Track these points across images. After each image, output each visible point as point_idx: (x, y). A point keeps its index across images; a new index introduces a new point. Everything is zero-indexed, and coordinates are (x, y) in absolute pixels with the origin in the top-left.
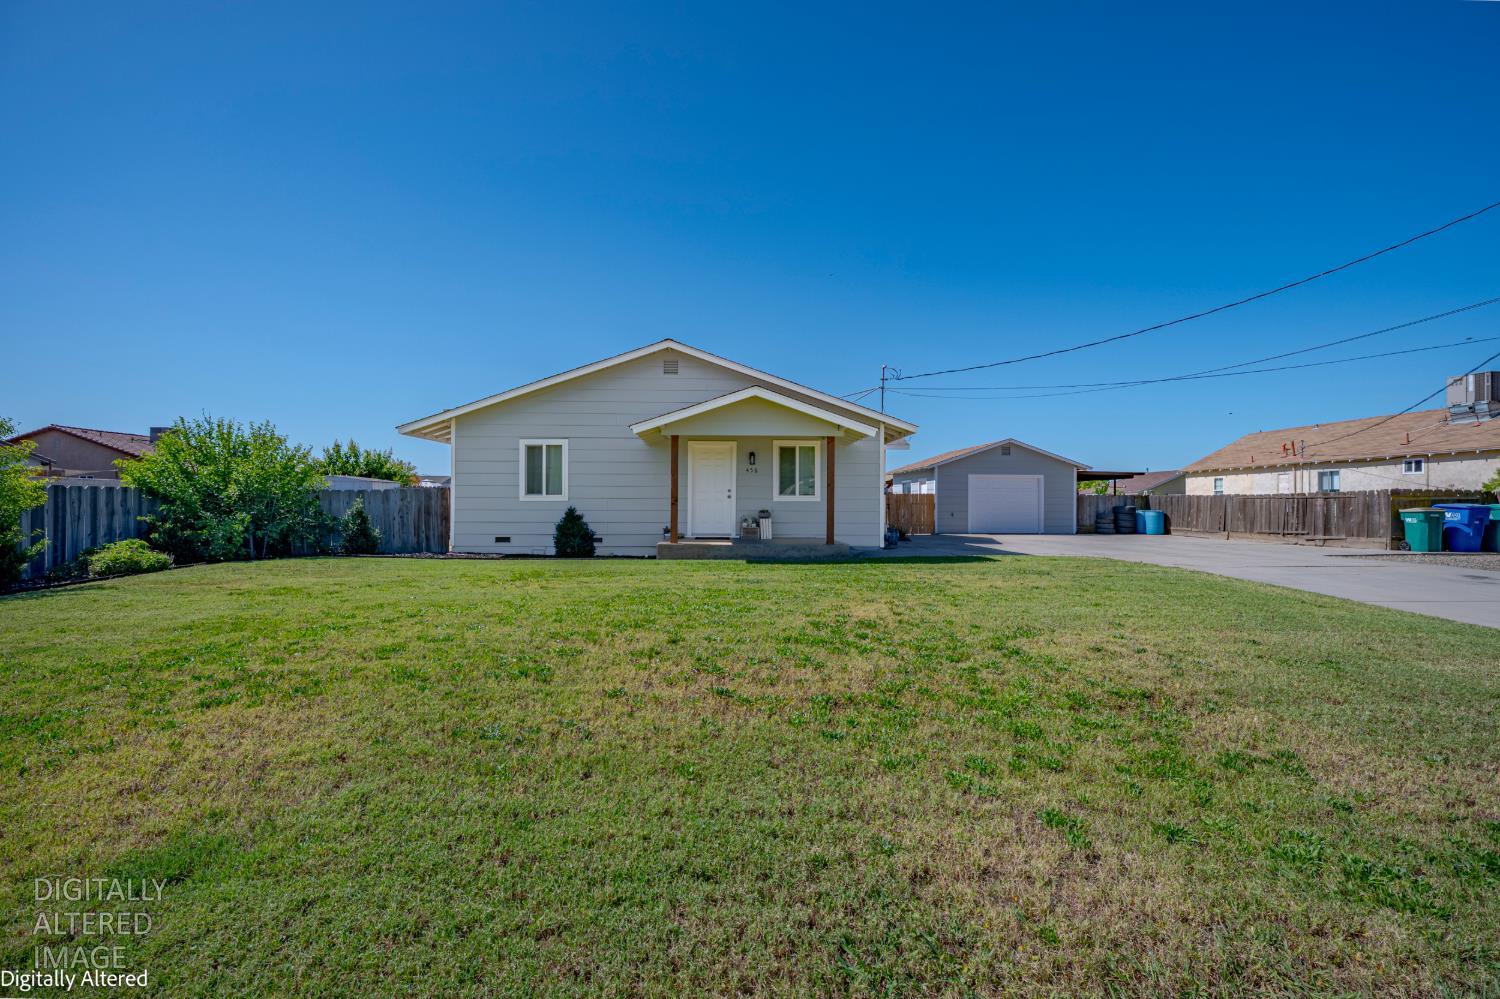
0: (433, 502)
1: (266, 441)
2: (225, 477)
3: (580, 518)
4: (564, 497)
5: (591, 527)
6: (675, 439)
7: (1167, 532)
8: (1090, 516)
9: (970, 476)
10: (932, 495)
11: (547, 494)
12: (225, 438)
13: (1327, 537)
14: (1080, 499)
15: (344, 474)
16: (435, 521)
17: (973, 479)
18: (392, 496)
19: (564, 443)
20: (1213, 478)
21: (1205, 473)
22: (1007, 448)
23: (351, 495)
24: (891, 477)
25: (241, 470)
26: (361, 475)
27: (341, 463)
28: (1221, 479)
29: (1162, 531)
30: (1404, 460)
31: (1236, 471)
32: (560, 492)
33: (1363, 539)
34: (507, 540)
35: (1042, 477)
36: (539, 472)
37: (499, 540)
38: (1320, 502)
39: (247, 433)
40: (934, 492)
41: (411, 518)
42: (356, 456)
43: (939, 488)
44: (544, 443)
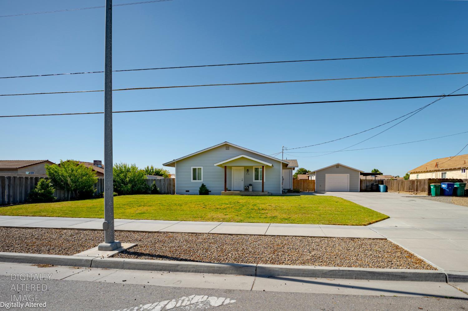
0: (171, 182)
1: (134, 168)
2: (125, 176)
3: (205, 186)
4: (202, 181)
5: (208, 188)
6: (226, 167)
7: (387, 191)
8: (364, 186)
9: (326, 174)
10: (314, 180)
11: (198, 180)
12: (125, 167)
13: (417, 192)
14: (361, 181)
15: (150, 175)
16: (172, 186)
17: (327, 175)
18: (162, 180)
19: (202, 167)
20: (416, 174)
21: (414, 173)
22: (338, 166)
23: (152, 180)
25: (129, 175)
26: (154, 175)
27: (149, 172)
28: (418, 175)
29: (385, 191)
30: (461, 169)
31: (422, 172)
32: (201, 180)
33: (423, 193)
34: (188, 191)
35: (349, 175)
36: (196, 175)
37: (186, 191)
38: (416, 182)
39: (130, 166)
41: (166, 186)
42: (153, 170)
43: (317, 178)
44: (197, 167)
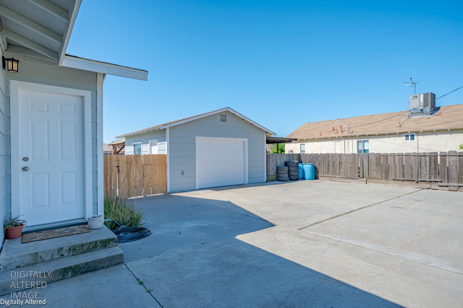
7: (316, 178)
8: (273, 169)
9: (197, 137)
10: (164, 156)
17: (199, 141)
20: (299, 144)
21: (296, 141)
22: (224, 115)
24: (124, 140)
28: (304, 144)
29: (314, 177)
30: (404, 134)
31: (313, 140)
35: (246, 140)
40: (166, 153)
43: (170, 149)
